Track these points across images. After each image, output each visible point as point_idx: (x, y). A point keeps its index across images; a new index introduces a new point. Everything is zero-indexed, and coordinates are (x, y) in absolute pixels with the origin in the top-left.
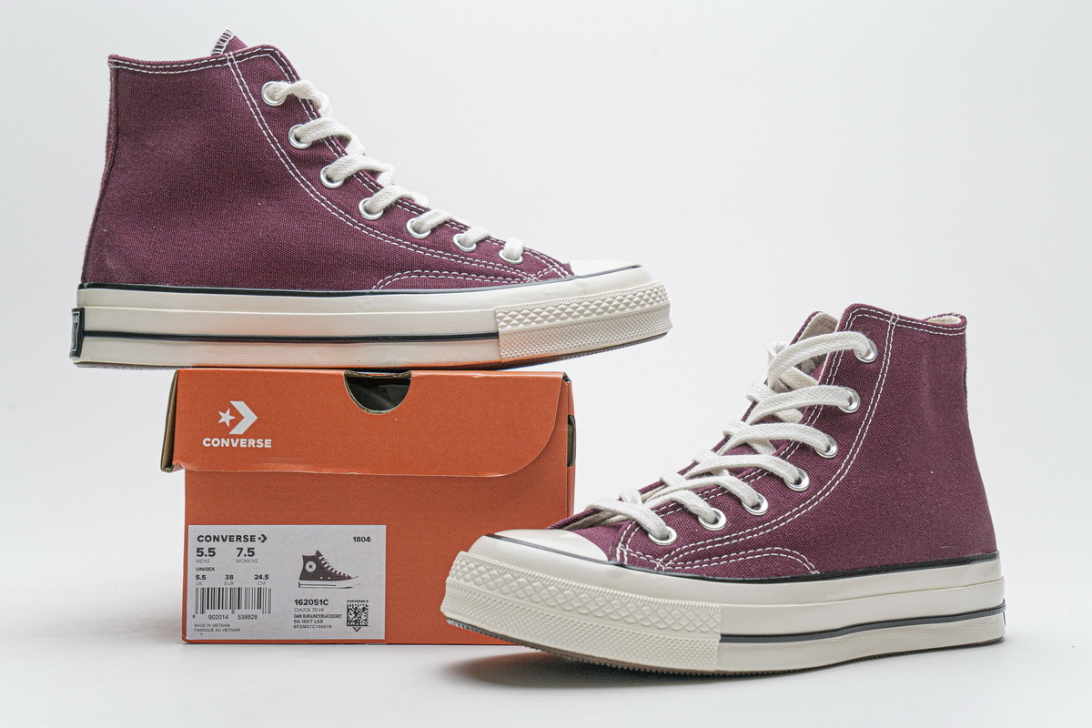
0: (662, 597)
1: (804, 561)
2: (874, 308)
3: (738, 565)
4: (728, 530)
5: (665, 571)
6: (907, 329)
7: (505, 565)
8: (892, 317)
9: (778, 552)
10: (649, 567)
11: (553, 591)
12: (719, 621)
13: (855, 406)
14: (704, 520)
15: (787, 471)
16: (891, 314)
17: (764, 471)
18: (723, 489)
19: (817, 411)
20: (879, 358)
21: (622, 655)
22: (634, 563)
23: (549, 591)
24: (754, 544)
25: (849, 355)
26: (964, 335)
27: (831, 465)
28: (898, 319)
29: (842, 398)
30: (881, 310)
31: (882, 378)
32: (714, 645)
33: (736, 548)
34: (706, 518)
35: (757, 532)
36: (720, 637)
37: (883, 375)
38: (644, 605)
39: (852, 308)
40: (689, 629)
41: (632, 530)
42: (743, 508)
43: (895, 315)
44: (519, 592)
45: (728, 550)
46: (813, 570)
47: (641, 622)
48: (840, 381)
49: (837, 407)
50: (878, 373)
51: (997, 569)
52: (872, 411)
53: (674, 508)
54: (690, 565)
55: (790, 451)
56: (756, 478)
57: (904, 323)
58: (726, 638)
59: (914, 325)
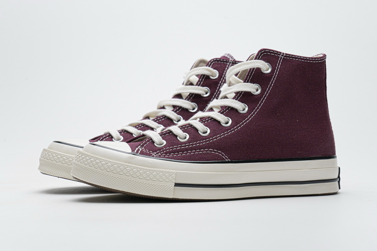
0: (150, 167)
1: (223, 155)
2: (272, 50)
3: (190, 156)
4: (189, 141)
5: (155, 157)
6: (289, 59)
7: (96, 156)
8: (281, 54)
9: (211, 151)
10: (149, 155)
11: (109, 165)
12: (174, 177)
13: (259, 91)
14: (180, 138)
15: (222, 118)
16: (281, 53)
17: (212, 118)
18: (192, 125)
19: (240, 94)
20: (273, 71)
21: (133, 191)
22: (142, 153)
23: (107, 165)
24: (200, 148)
25: (258, 70)
26: (325, 61)
27: (244, 116)
28: (285, 55)
29: (253, 88)
30: (276, 51)
31: (273, 80)
32: (172, 187)
33: (191, 149)
34: (181, 137)
35: (202, 143)
36: (174, 184)
37: (274, 78)
38: (140, 170)
39: (261, 51)
40: (153, 180)
41: (148, 141)
42: (198, 133)
43: (283, 53)
44: (102, 167)
45: (187, 150)
46: (227, 159)
47: (146, 178)
48: (253, 82)
49: (250, 92)
50: (272, 78)
51: (335, 163)
52: (266, 95)
53: (169, 133)
54: (168, 155)
55: (225, 111)
56: (208, 121)
57: (288, 57)
58: (177, 185)
59: (293, 58)
